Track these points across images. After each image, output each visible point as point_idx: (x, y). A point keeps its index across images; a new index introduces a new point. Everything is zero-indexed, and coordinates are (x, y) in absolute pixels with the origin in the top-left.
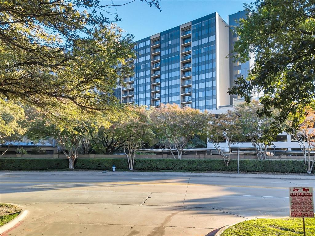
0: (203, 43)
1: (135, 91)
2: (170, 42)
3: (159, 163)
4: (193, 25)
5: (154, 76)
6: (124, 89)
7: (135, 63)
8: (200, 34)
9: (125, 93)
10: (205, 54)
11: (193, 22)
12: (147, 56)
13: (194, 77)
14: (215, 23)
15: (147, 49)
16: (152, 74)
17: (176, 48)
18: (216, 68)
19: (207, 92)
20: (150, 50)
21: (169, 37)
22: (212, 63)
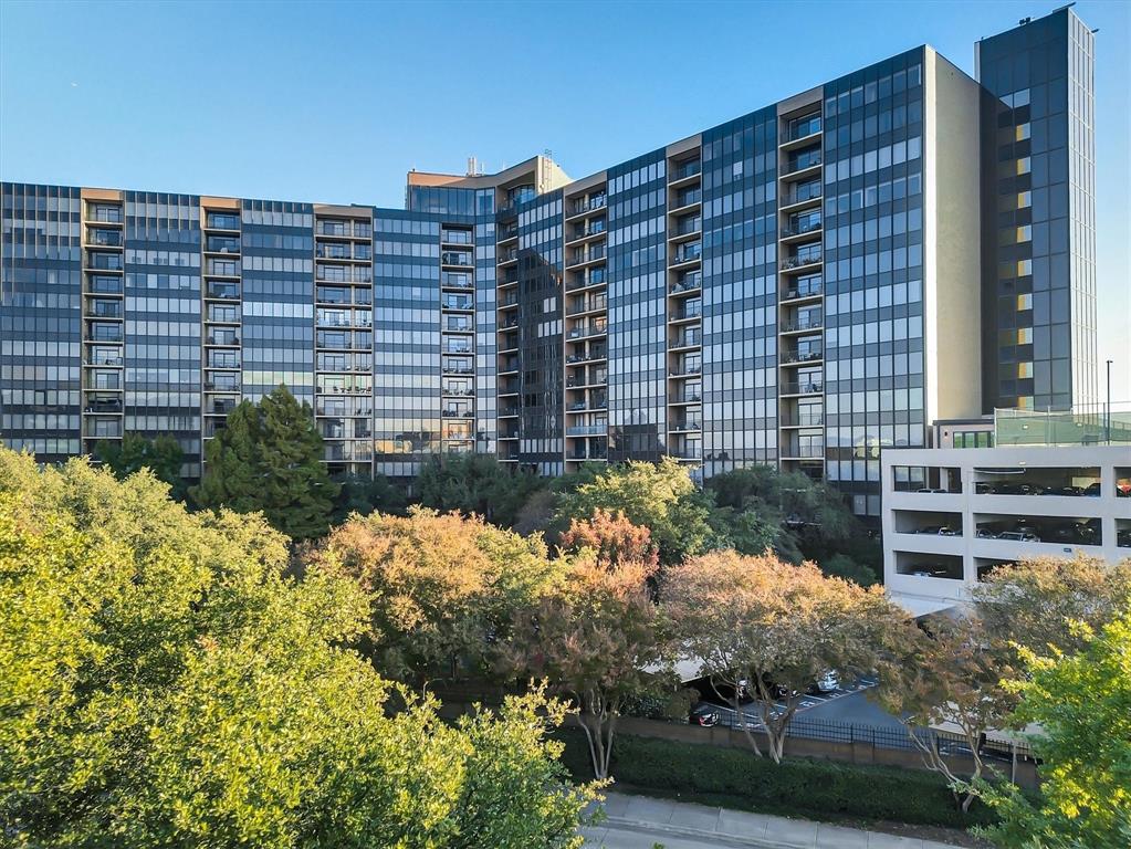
0: (871, 167)
1: (612, 346)
2: (738, 168)
3: (700, 769)
4: (828, 101)
5: (679, 291)
6: (574, 335)
7: (612, 244)
8: (857, 136)
9: (576, 352)
10: (877, 211)
11: (831, 89)
12: (652, 221)
13: (831, 301)
14: (921, 89)
15: (652, 194)
16: (670, 287)
17: (760, 190)
18: (922, 266)
19: (886, 360)
20: (662, 197)
21: (737, 147)
22: (905, 249)
